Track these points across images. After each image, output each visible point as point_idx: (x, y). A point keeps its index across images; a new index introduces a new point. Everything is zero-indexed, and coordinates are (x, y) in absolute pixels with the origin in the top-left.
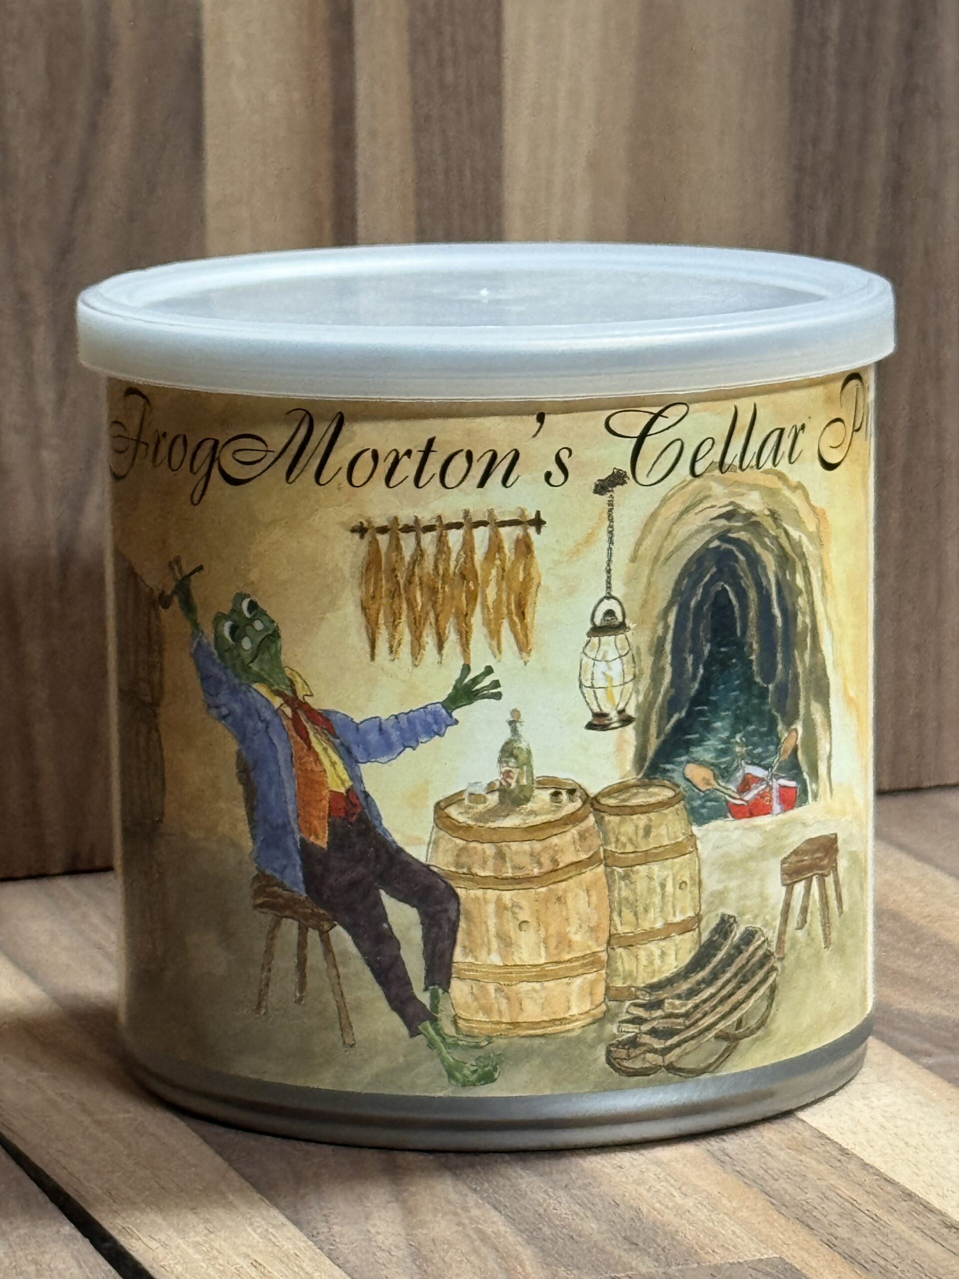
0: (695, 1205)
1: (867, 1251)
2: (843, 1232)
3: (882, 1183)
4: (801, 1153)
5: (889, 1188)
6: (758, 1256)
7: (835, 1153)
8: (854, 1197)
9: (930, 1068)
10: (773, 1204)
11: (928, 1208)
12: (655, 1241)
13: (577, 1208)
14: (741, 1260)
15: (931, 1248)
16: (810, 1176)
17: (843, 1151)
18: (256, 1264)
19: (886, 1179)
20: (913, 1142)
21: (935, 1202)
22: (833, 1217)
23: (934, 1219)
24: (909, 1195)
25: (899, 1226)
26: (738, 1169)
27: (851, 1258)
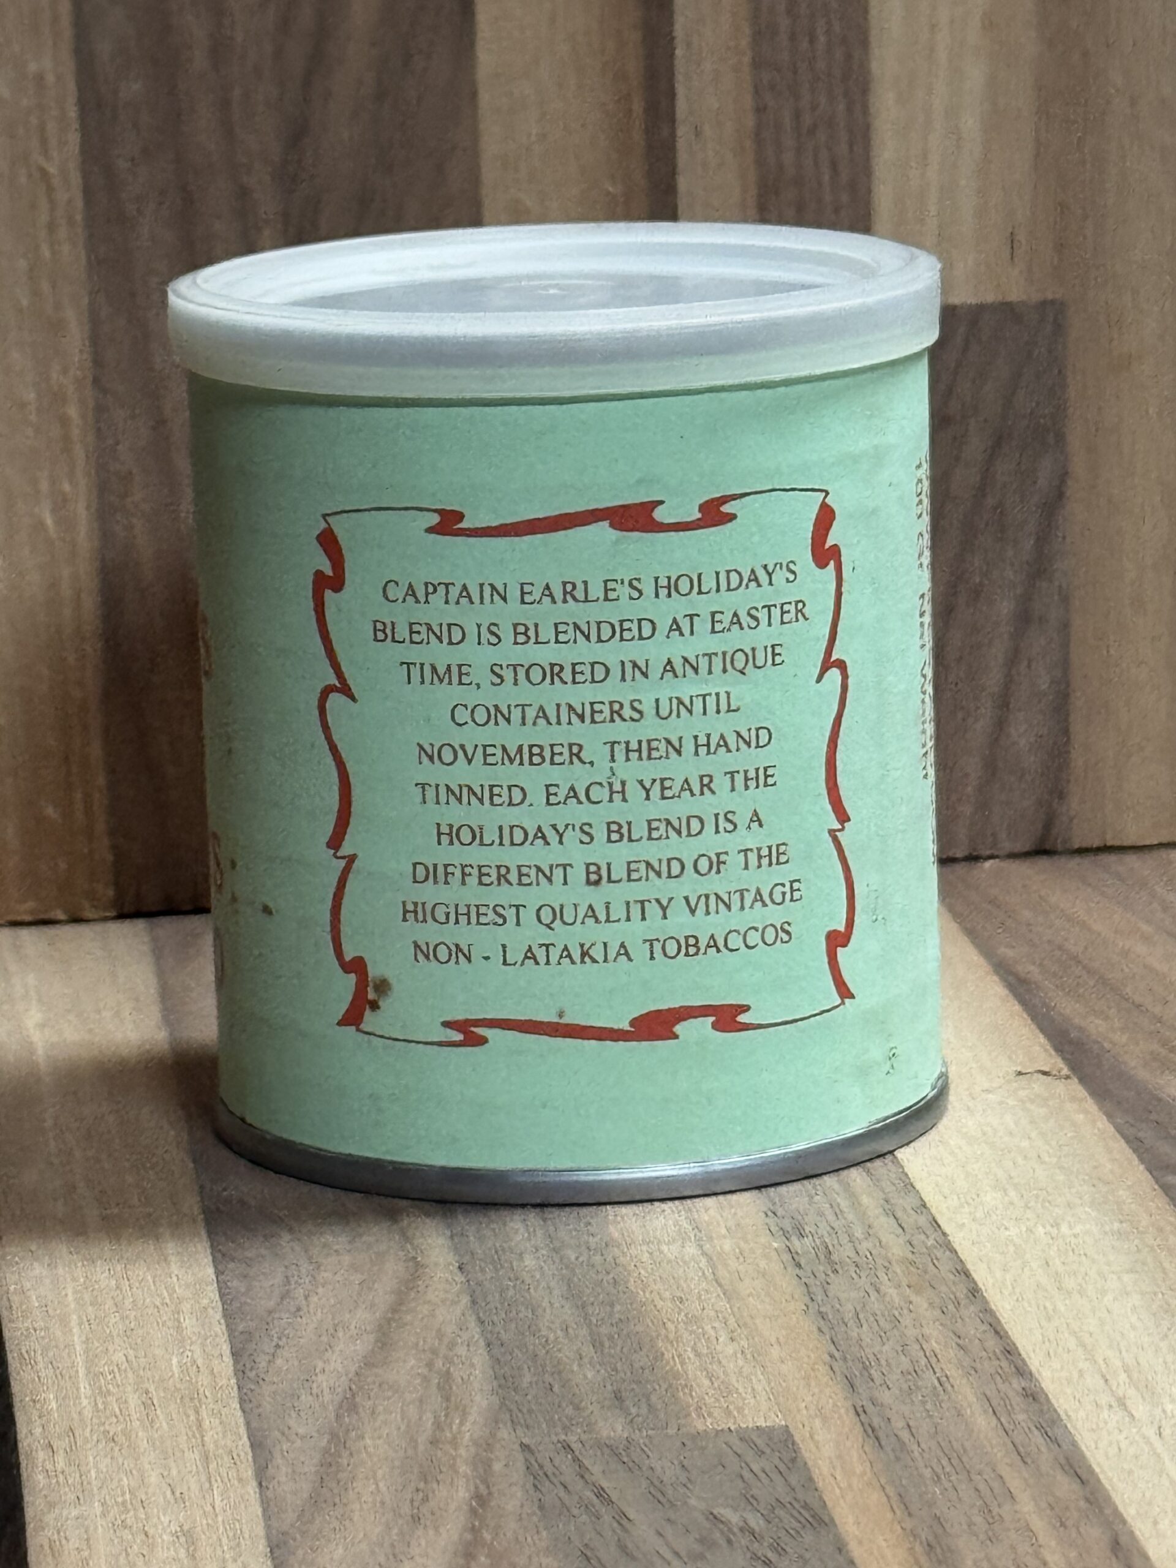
0: (735, 1353)
1: (899, 1424)
2: (886, 1397)
3: (991, 1334)
4: (919, 1292)
5: (992, 1343)
6: (761, 1423)
7: (961, 1291)
8: (938, 1351)
9: (1166, 1189)
10: (832, 1356)
11: (1022, 1371)
12: (648, 1399)
13: (588, 1350)
14: (732, 1428)
15: (983, 1422)
16: (906, 1320)
17: (974, 1292)
18: (148, 1404)
19: (997, 1332)
20: (1070, 1283)
21: (1034, 1361)
22: (894, 1377)
23: (1017, 1384)
24: (1010, 1351)
25: (966, 1393)
26: (822, 1309)
27: (871, 1432)
